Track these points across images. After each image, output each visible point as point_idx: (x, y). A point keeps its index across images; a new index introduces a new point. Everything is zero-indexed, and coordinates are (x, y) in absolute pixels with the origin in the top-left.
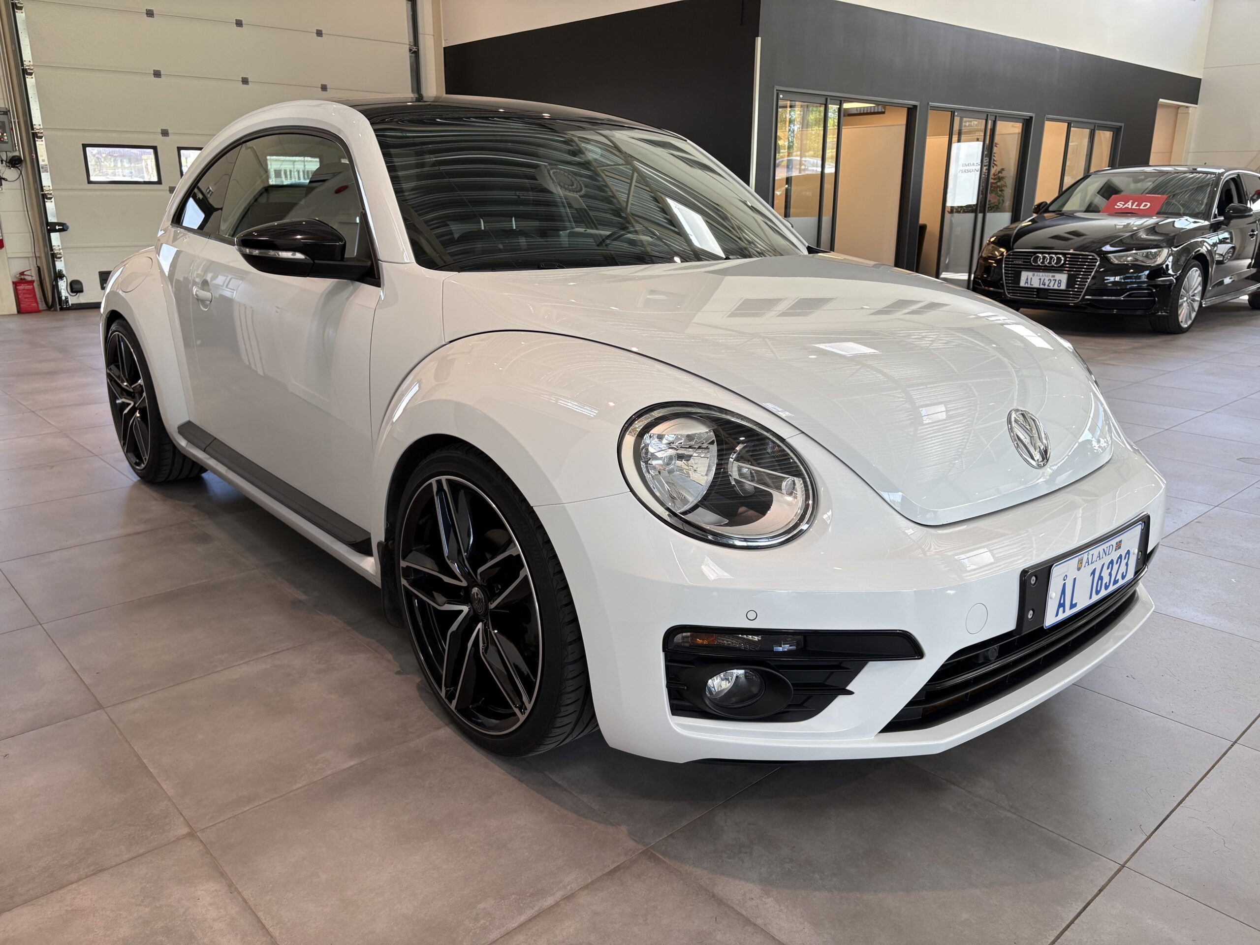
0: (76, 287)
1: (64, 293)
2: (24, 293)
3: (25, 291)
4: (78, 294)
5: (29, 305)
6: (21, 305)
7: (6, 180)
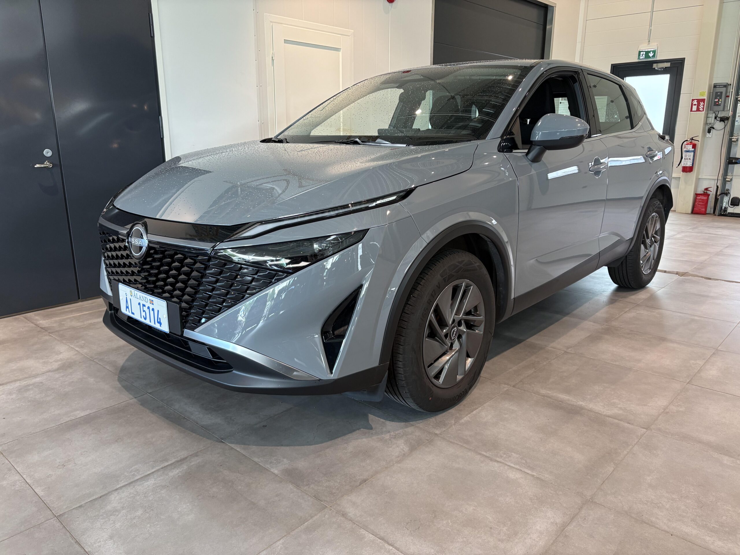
0: (735, 202)
1: (724, 205)
2: (700, 202)
3: (700, 200)
4: (735, 206)
5: (699, 209)
6: (695, 209)
7: (713, 128)
